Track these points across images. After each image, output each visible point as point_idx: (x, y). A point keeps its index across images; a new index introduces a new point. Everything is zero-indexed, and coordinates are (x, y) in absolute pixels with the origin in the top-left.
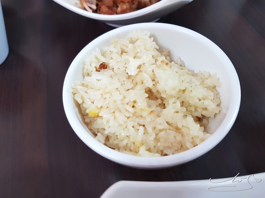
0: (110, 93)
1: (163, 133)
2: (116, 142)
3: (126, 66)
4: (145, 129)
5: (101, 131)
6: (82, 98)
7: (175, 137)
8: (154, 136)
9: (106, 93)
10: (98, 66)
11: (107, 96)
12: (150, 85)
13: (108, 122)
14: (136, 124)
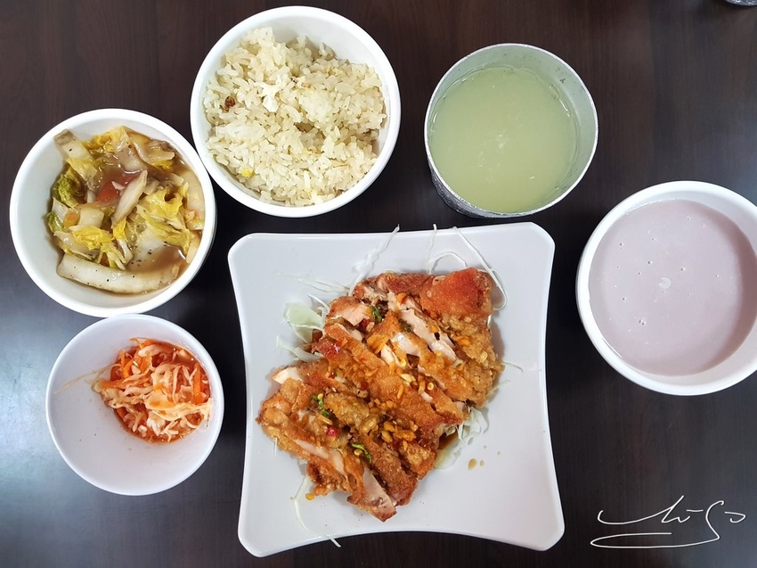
0: (257, 143)
1: (330, 171)
2: (283, 194)
3: (260, 95)
4: (310, 173)
5: (263, 187)
6: (226, 158)
7: (342, 171)
8: (322, 177)
9: (253, 145)
10: (224, 105)
11: (256, 148)
12: (298, 118)
13: (267, 177)
14: (298, 170)
